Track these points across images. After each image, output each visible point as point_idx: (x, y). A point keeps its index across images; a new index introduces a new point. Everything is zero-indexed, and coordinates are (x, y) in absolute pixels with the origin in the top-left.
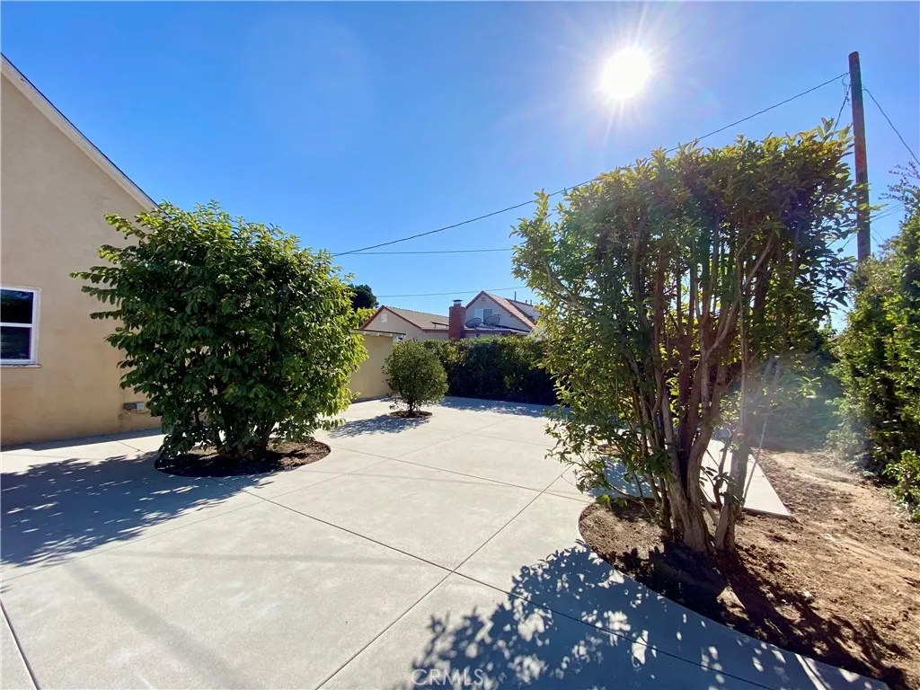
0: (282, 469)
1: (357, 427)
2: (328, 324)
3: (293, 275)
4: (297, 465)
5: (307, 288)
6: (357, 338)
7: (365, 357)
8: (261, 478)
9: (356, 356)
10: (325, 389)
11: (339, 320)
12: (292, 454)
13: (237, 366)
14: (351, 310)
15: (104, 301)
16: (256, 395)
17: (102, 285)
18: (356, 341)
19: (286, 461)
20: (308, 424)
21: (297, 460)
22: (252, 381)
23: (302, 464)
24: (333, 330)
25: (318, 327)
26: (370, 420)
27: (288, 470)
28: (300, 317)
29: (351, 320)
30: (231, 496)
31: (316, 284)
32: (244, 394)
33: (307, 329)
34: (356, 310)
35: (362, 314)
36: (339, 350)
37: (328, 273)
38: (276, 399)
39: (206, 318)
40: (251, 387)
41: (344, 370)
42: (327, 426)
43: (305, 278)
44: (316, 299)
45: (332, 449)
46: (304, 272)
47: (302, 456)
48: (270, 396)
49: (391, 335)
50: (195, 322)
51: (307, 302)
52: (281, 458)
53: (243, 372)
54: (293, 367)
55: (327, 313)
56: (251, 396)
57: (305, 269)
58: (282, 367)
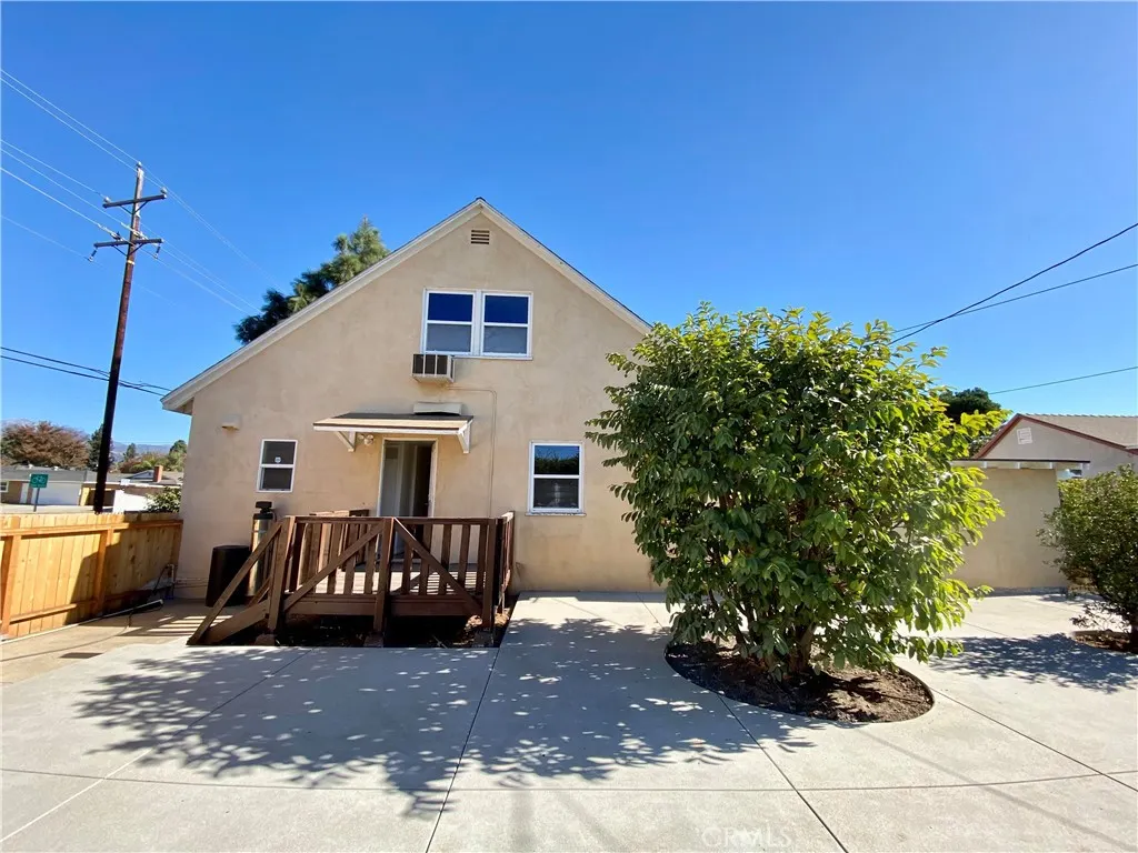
0: (833, 718)
1: (992, 655)
2: (898, 451)
3: (819, 375)
4: (862, 717)
5: (848, 391)
6: (968, 474)
7: (994, 513)
8: (794, 725)
9: (970, 511)
10: (904, 575)
11: (922, 443)
12: (853, 687)
13: (742, 526)
14: (947, 421)
15: (608, 447)
16: (773, 575)
17: (610, 431)
18: (966, 480)
19: (841, 698)
20: (877, 637)
21: (863, 704)
22: (765, 553)
23: (873, 718)
24: (906, 461)
25: (873, 457)
26: (1023, 643)
27: (843, 725)
28: (835, 442)
29: (947, 440)
30: (739, 750)
31: (865, 383)
32: (755, 572)
33: (853, 463)
34: (957, 421)
35: (973, 425)
36: (927, 500)
37: (887, 360)
38: (811, 585)
39: (700, 457)
40: (767, 561)
41: (945, 541)
42: (918, 649)
43: (843, 376)
44: (867, 409)
45: (937, 697)
46: (839, 367)
47: (874, 697)
48: (799, 580)
49: (1051, 465)
50: (685, 463)
51: (850, 415)
52: (834, 689)
53: (751, 535)
54: (833, 532)
55: (894, 429)
56: (766, 576)
57: (841, 362)
58: (814, 531)
